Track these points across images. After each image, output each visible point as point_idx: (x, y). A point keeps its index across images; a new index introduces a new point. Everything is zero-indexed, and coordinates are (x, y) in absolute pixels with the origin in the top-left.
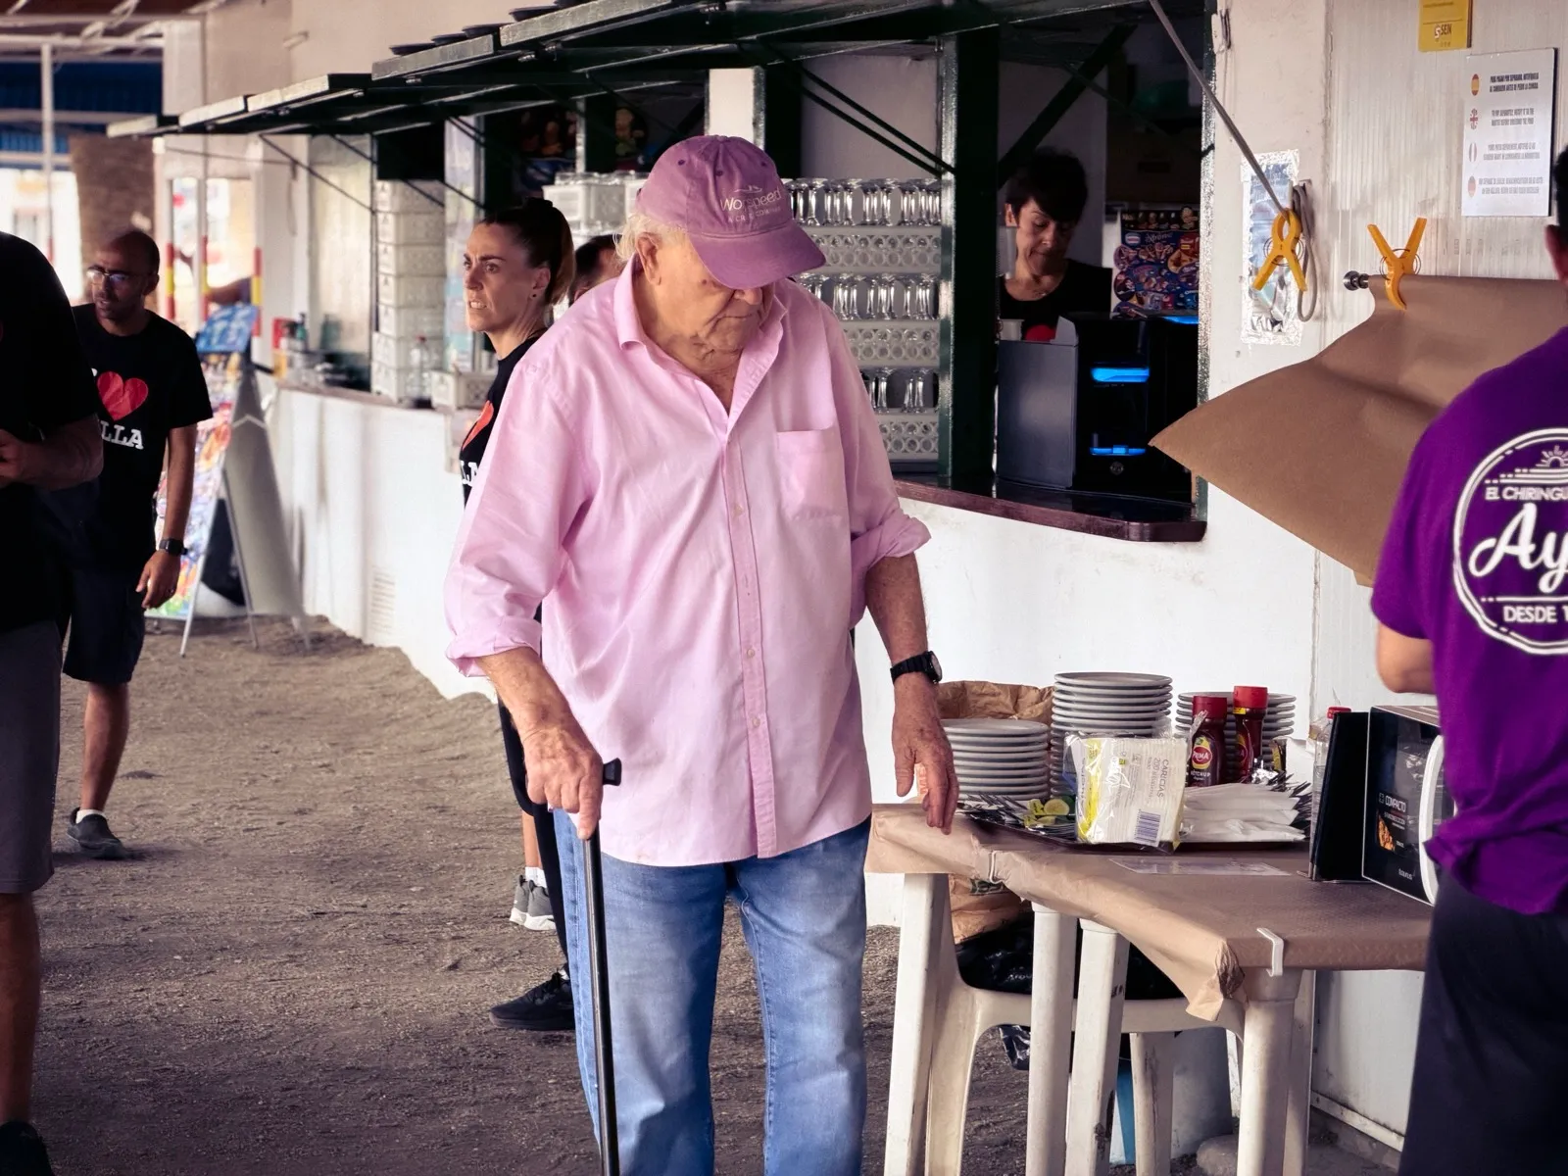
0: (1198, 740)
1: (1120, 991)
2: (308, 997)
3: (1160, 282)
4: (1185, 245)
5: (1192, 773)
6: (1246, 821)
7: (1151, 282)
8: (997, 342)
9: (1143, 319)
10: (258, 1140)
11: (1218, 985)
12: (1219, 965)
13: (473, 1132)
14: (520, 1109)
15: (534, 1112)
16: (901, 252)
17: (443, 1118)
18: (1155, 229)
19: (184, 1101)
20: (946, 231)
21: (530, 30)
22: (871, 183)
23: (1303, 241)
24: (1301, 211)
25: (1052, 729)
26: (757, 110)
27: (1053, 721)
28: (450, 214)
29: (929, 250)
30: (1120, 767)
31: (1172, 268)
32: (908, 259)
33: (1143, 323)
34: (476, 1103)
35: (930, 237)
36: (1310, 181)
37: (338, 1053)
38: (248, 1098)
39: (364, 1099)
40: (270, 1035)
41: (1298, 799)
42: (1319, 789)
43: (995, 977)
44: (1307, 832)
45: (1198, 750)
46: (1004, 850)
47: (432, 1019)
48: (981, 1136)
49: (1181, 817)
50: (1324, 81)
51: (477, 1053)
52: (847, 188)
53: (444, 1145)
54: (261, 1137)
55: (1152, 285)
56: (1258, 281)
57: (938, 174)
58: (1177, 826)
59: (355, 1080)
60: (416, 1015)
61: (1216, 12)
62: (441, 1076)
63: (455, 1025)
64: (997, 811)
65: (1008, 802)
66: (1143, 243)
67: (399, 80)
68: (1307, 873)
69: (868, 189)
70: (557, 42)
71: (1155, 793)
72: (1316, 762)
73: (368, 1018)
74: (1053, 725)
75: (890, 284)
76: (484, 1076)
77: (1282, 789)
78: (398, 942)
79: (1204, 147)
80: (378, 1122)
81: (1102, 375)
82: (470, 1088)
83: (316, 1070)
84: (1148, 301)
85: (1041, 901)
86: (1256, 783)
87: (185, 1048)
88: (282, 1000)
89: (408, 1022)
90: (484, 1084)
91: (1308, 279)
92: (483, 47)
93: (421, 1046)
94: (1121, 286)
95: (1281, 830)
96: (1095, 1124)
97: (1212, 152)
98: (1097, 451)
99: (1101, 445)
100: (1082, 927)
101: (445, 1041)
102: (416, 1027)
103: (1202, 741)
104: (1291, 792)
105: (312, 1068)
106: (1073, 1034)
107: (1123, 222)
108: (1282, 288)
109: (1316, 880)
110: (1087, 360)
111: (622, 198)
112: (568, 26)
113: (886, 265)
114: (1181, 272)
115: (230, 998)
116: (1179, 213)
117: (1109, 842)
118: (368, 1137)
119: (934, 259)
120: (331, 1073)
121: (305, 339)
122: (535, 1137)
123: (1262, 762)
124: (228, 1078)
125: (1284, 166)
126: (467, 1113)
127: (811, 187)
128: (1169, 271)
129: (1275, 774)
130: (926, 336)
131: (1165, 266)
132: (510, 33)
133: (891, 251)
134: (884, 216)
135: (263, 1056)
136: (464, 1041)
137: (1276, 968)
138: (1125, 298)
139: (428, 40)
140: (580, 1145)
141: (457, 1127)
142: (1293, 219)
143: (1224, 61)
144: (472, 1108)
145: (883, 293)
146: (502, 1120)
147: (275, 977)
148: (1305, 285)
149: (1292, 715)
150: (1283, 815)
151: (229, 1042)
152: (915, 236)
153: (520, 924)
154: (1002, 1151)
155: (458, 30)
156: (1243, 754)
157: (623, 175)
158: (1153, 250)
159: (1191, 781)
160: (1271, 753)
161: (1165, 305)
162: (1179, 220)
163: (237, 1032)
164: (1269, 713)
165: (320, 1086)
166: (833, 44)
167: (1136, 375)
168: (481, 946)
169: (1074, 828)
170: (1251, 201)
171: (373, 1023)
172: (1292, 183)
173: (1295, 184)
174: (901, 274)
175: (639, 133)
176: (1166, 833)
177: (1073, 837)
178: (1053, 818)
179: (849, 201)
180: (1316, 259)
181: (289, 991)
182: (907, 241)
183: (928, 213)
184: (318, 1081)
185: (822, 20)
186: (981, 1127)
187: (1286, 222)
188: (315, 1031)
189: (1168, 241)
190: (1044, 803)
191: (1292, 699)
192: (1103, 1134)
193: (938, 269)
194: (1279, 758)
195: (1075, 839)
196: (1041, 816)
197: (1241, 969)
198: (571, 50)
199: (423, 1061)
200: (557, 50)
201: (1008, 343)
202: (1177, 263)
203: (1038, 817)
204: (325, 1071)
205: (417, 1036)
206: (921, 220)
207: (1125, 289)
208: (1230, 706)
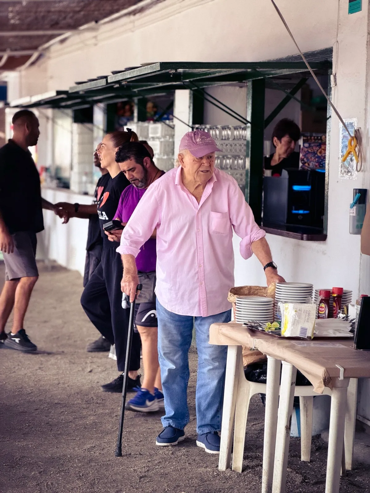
0: (321, 304)
1: (294, 384)
2: (44, 380)
3: (315, 159)
4: (323, 147)
5: (319, 314)
6: (336, 330)
7: (312, 159)
8: (263, 177)
9: (309, 170)
10: (26, 426)
11: (323, 382)
12: (323, 376)
13: (94, 424)
14: (109, 417)
15: (113, 418)
16: (234, 148)
17: (85, 419)
18: (314, 142)
19: (4, 413)
20: (248, 142)
21: (117, 77)
22: (225, 126)
23: (358, 147)
24: (357, 137)
25: (275, 300)
26: (190, 103)
27: (275, 298)
28: (95, 134)
29: (243, 148)
30: (295, 313)
31: (319, 154)
32: (236, 150)
33: (309, 172)
34: (95, 415)
35: (243, 144)
36: (360, 128)
37: (53, 398)
38: (24, 412)
39: (60, 413)
40: (32, 392)
41: (351, 323)
42: (358, 321)
43: (257, 378)
44: (354, 334)
45: (321, 307)
46: (258, 338)
47: (83, 388)
48: (253, 427)
49: (314, 329)
50: (365, 96)
51: (96, 399)
52: (217, 128)
53: (84, 428)
54: (27, 425)
55: (312, 160)
56: (344, 159)
57: (246, 124)
58: (313, 331)
59: (58, 407)
60: (78, 386)
61: (332, 74)
62: (85, 406)
63: (90, 390)
64: (256, 326)
65: (260, 323)
66: (310, 146)
67: (77, 93)
68: (353, 347)
69: (224, 128)
70: (126, 81)
71: (306, 321)
72: (357, 312)
73: (63, 387)
74: (275, 299)
75: (230, 158)
76: (98, 406)
77: (347, 320)
78: (74, 363)
79: (328, 117)
80: (64, 420)
81: (296, 188)
82: (94, 410)
83: (45, 404)
84: (311, 164)
85: (269, 355)
86: (339, 318)
87: (5, 396)
88: (36, 381)
89: (75, 389)
90: (98, 409)
91: (359, 159)
92: (103, 83)
93: (79, 396)
94: (302, 160)
95: (345, 333)
96: (286, 425)
97: (330, 118)
98: (294, 212)
99: (295, 210)
100: (282, 363)
101: (86, 395)
102: (78, 391)
103: (322, 304)
104: (349, 321)
105: (45, 403)
106: (279, 396)
107: (304, 140)
108: (351, 161)
109: (356, 349)
110: (292, 183)
111: (148, 130)
112: (129, 76)
113: (229, 152)
114: (322, 156)
115: (20, 380)
116: (321, 137)
117: (291, 336)
118: (61, 425)
119: (244, 151)
120: (50, 405)
121: (50, 173)
122: (113, 426)
123: (341, 311)
124: (18, 406)
125: (352, 123)
126: (92, 418)
127: (206, 128)
128: (318, 155)
129: (345, 315)
130: (241, 175)
131: (317, 154)
132: (111, 78)
133: (231, 148)
134: (228, 137)
135: (29, 399)
136: (93, 395)
137: (341, 377)
138: (304, 164)
139: (86, 80)
140: (127, 429)
141: (89, 422)
142: (355, 140)
143: (334, 90)
144: (94, 416)
145: (228, 161)
146: (103, 420)
147: (34, 374)
148: (358, 160)
149: (351, 297)
150: (347, 328)
151: (19, 395)
152: (238, 143)
153: (112, 358)
154: (260, 432)
155: (95, 77)
156: (335, 309)
157: (149, 123)
158: (313, 148)
159: (319, 317)
160: (344, 308)
161: (316, 166)
162: (321, 139)
163: (21, 391)
164: (344, 296)
165: (47, 409)
166: (213, 83)
167: (306, 188)
168: (99, 365)
169: (280, 332)
170: (342, 134)
171: (64, 389)
172: (355, 128)
173: (356, 129)
174: (234, 155)
175: (155, 109)
176: (309, 334)
177: (280, 334)
178: (275, 328)
179: (218, 132)
180: (362, 153)
181: (38, 379)
182: (236, 145)
183: (243, 136)
184: (46, 407)
185: (209, 75)
186: (254, 425)
187: (353, 141)
188: (46, 391)
189: (318, 146)
190: (271, 324)
191: (351, 292)
192: (288, 428)
193: (245, 154)
194: (346, 310)
195: (281, 335)
196: (270, 328)
197: (330, 377)
198: (131, 84)
199: (80, 401)
200: (126, 84)
201: (267, 178)
202: (320, 153)
203: (269, 328)
204: (48, 404)
205: (78, 393)
206: (240, 138)
207: (304, 161)
208: (332, 293)
